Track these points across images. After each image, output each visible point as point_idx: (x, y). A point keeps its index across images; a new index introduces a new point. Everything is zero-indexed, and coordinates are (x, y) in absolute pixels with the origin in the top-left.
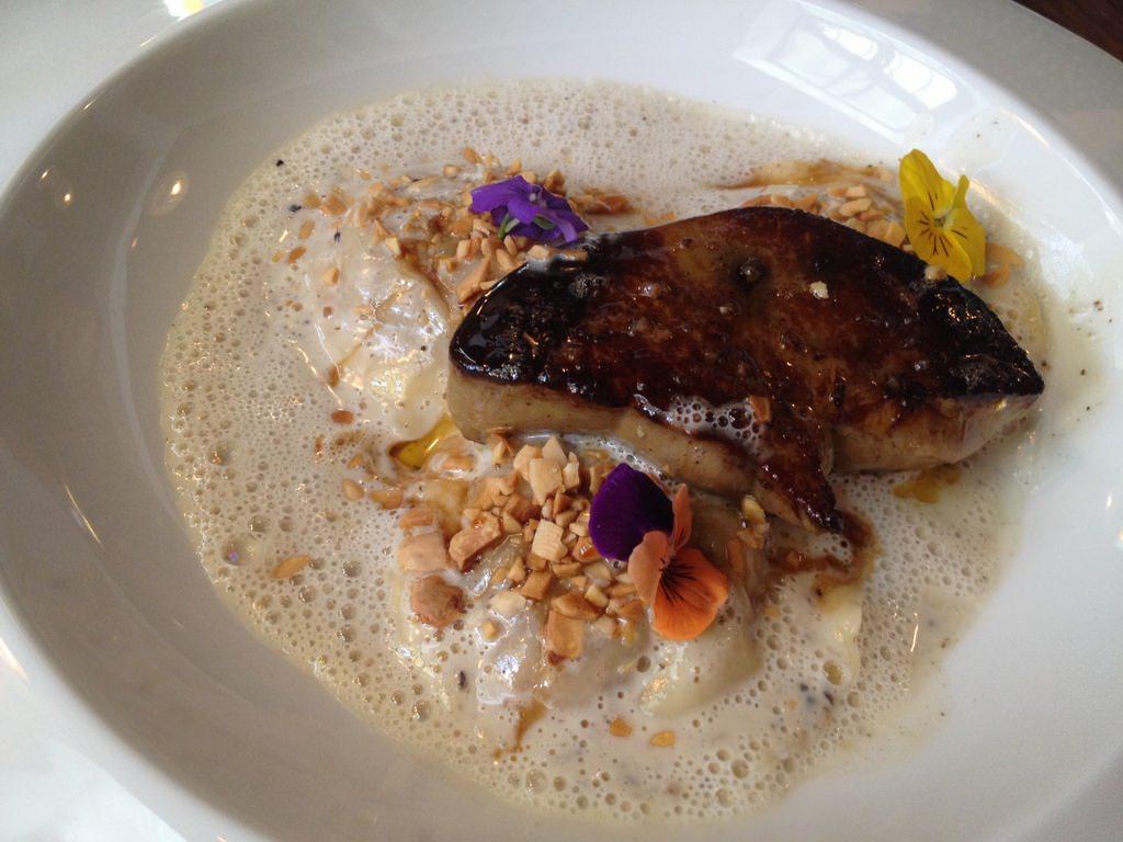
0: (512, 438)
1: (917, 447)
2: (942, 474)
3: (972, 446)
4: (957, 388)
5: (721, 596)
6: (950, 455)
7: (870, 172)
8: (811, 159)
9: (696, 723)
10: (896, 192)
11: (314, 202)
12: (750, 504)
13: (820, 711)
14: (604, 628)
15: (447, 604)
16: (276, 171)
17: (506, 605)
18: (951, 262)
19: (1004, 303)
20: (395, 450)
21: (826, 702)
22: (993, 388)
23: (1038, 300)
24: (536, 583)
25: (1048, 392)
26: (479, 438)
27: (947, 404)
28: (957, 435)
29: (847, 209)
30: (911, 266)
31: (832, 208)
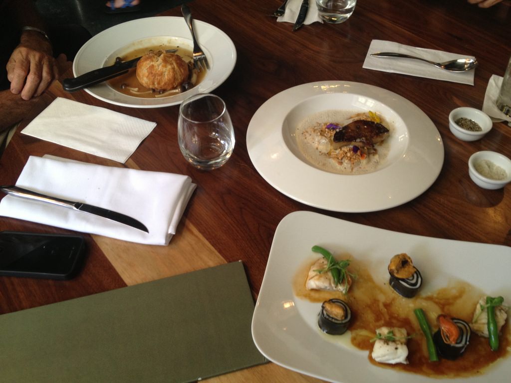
0: (340, 148)
1: (379, 139)
2: (382, 142)
3: (384, 138)
4: (381, 133)
5: (365, 156)
6: (383, 139)
7: (364, 113)
8: (357, 114)
9: (366, 166)
10: (368, 115)
11: (304, 132)
12: (365, 148)
14: (356, 160)
15: (341, 163)
16: (298, 130)
17: (346, 161)
18: (377, 121)
19: (384, 124)
20: (328, 153)
22: (384, 132)
23: (387, 123)
24: (349, 158)
25: (390, 131)
26: (336, 150)
27: (381, 134)
28: (382, 137)
29: (364, 119)
30: (373, 123)
31: (362, 119)
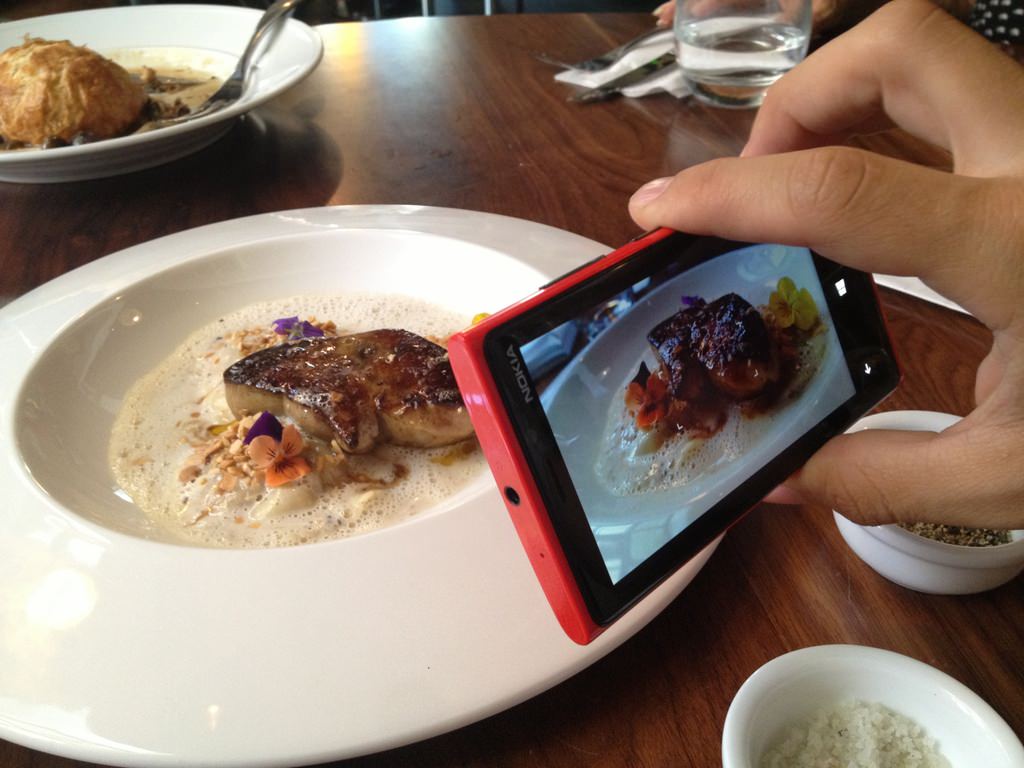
5: (302, 474)
9: (272, 521)
12: (334, 444)
13: (332, 525)
15: (192, 473)
20: (213, 429)
21: (337, 523)
22: (454, 401)
27: (431, 407)
